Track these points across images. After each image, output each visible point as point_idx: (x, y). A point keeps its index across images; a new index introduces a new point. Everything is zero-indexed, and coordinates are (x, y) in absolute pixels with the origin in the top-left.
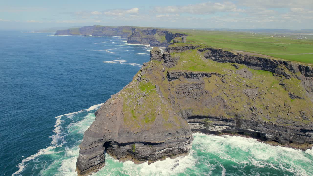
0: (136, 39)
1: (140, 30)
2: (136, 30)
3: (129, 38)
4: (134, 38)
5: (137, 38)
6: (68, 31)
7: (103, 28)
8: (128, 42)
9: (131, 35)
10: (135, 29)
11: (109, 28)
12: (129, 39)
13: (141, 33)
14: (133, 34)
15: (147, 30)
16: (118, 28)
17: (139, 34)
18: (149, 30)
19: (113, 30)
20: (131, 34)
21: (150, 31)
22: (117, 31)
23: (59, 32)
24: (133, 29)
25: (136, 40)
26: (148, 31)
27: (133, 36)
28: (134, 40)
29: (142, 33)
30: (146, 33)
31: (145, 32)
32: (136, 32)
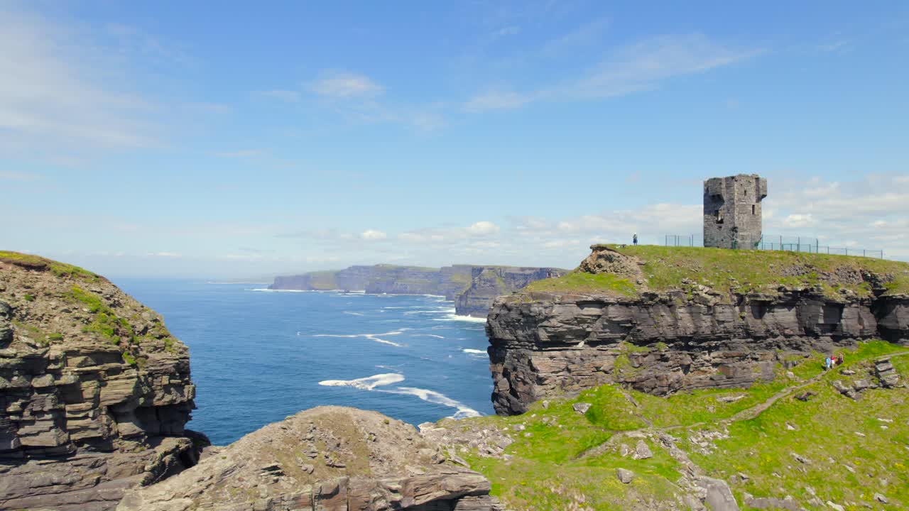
0: (483, 302)
1: (497, 274)
2: (483, 272)
3: (461, 298)
4: (478, 298)
5: (487, 299)
6: (306, 280)
7: (398, 272)
8: (458, 313)
9: (468, 288)
10: (480, 270)
11: (415, 272)
12: (463, 303)
13: (499, 283)
14: (474, 285)
15: (521, 272)
16: (441, 272)
17: (493, 286)
18: (527, 272)
19: (426, 277)
20: (468, 286)
21: (531, 275)
22: (438, 279)
23: (280, 282)
24: (477, 271)
25: (484, 305)
26: (525, 275)
27: (474, 291)
28: (478, 303)
29: (504, 282)
30: (517, 283)
31: (514, 278)
32: (484, 280)
